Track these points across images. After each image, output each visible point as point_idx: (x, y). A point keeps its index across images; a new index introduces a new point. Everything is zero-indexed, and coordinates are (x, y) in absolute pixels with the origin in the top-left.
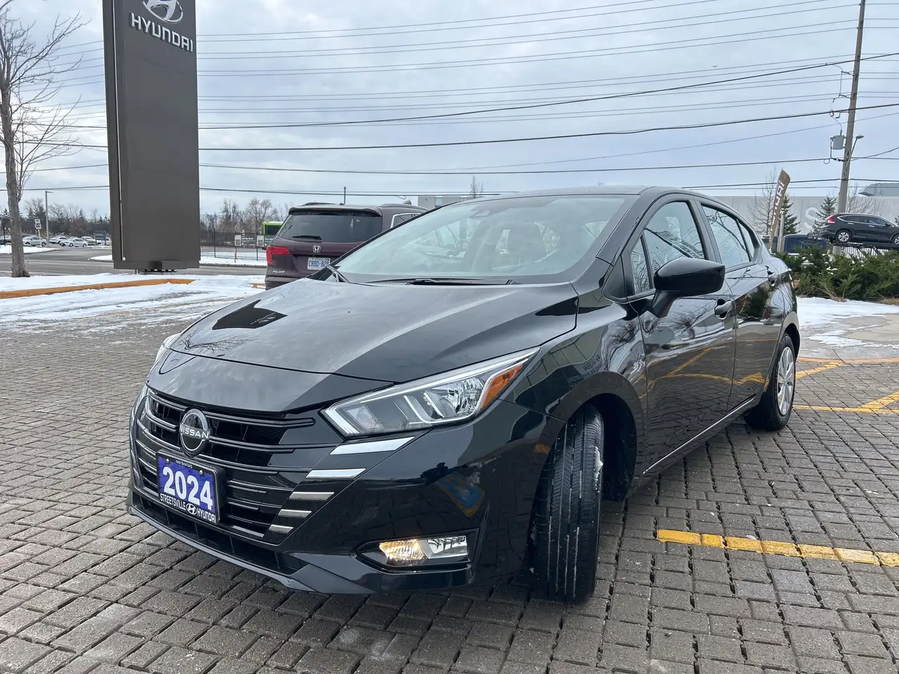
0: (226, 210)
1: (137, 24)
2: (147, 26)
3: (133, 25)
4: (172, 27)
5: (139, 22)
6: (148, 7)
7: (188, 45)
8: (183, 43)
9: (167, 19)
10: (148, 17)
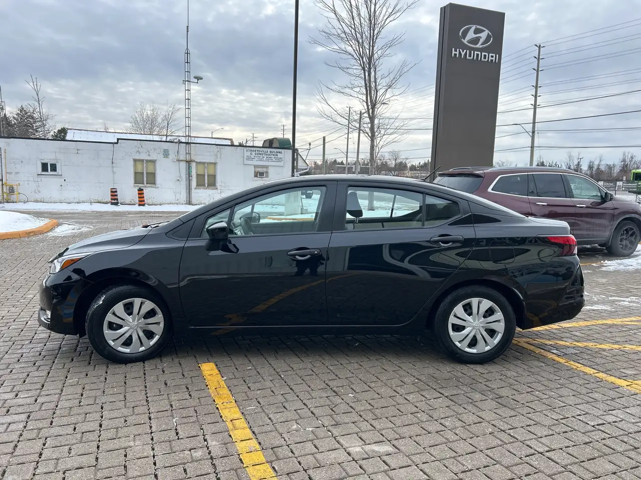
0: (624, 160)
1: (455, 55)
2: (463, 54)
3: (453, 55)
4: (481, 50)
5: (458, 53)
6: (465, 41)
7: (494, 59)
8: (490, 58)
9: (478, 46)
10: (464, 47)
